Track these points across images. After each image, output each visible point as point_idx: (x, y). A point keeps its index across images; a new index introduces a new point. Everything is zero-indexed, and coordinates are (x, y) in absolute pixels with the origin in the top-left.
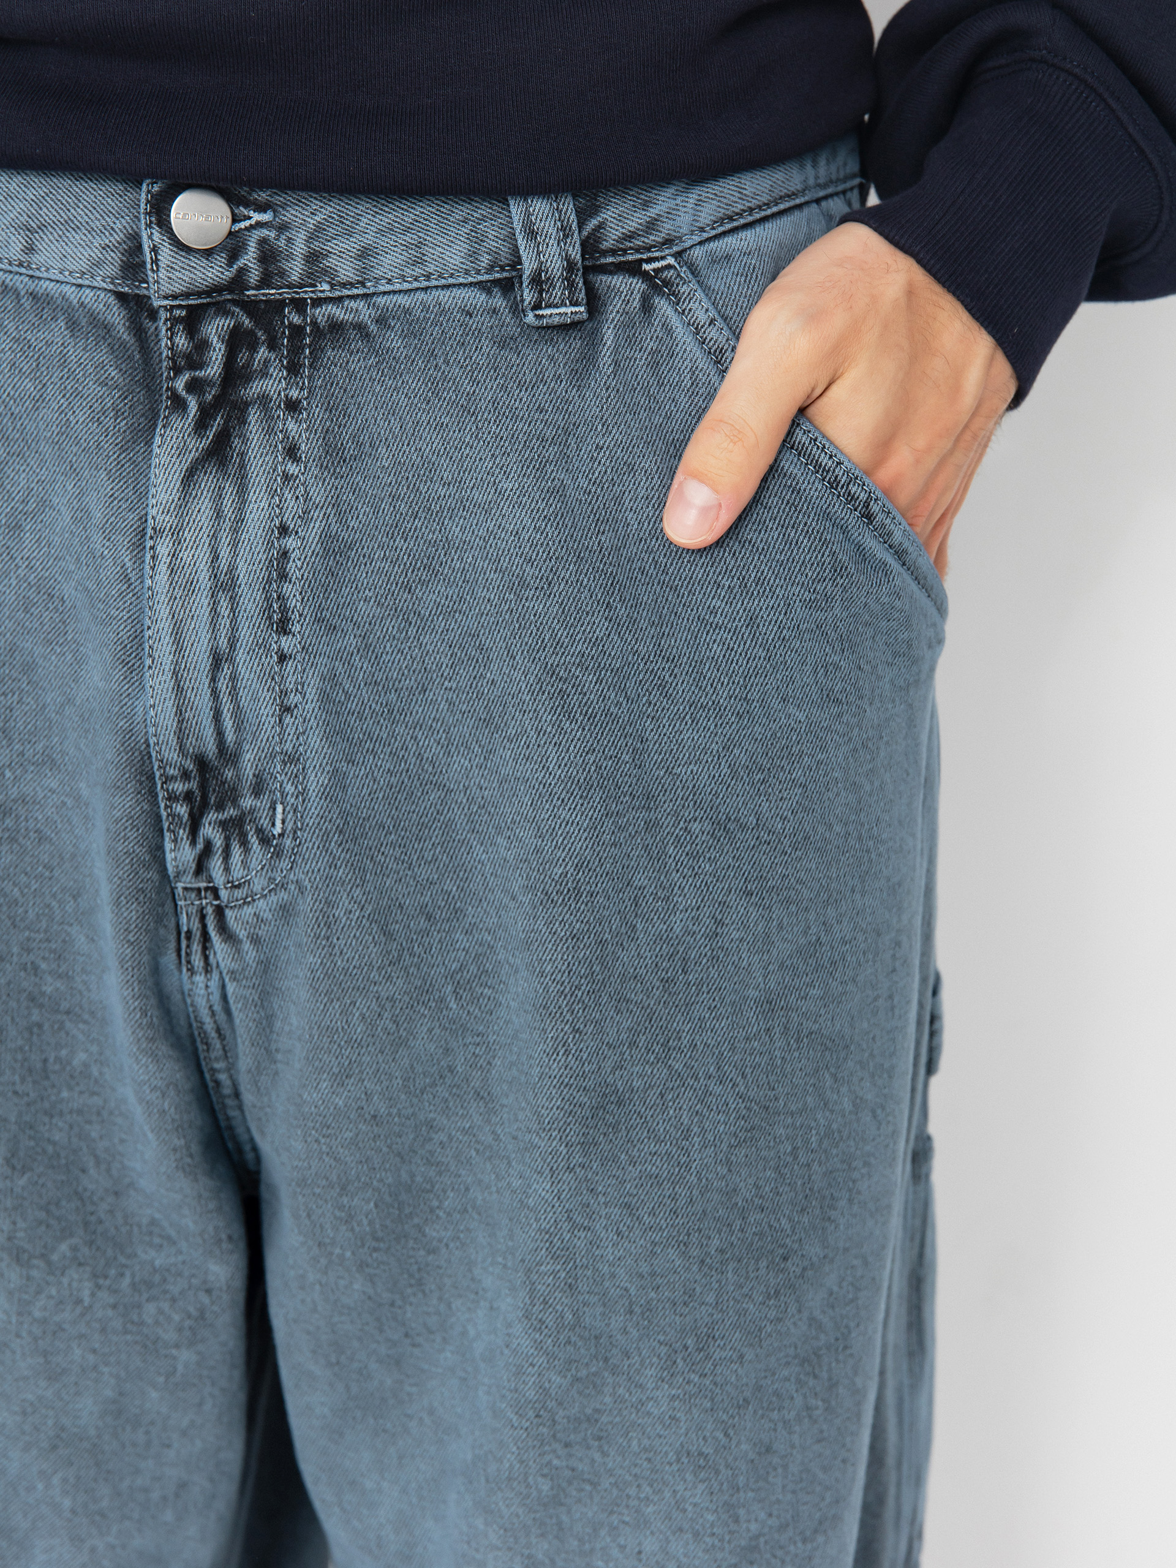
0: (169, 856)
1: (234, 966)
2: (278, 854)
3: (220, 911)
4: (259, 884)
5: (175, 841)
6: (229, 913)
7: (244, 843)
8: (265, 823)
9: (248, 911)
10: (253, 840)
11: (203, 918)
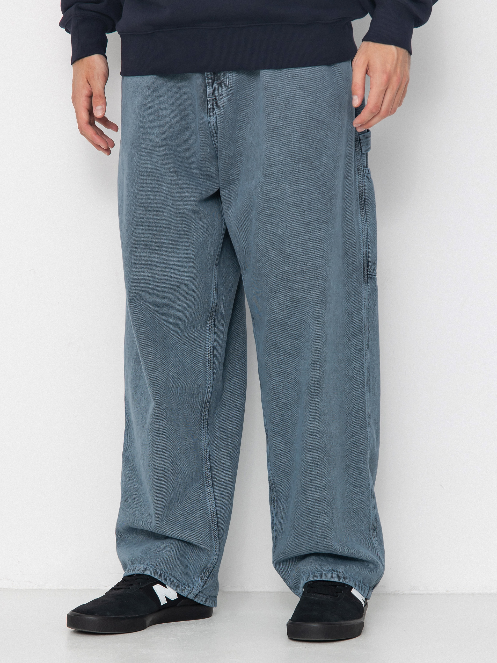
0: (208, 90)
1: (219, 113)
2: (228, 88)
3: (216, 103)
4: (224, 94)
5: (209, 87)
6: (218, 102)
7: (222, 87)
8: (225, 82)
9: (222, 101)
10: (223, 86)
11: (213, 105)
